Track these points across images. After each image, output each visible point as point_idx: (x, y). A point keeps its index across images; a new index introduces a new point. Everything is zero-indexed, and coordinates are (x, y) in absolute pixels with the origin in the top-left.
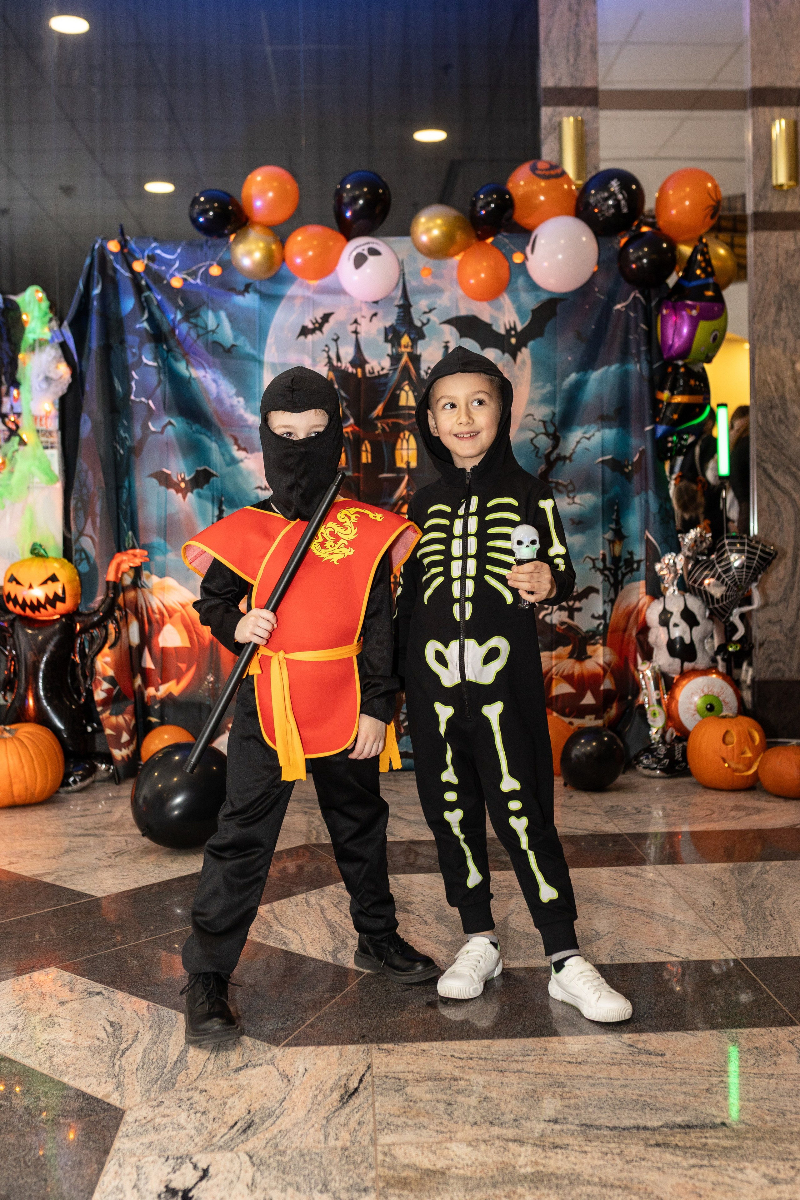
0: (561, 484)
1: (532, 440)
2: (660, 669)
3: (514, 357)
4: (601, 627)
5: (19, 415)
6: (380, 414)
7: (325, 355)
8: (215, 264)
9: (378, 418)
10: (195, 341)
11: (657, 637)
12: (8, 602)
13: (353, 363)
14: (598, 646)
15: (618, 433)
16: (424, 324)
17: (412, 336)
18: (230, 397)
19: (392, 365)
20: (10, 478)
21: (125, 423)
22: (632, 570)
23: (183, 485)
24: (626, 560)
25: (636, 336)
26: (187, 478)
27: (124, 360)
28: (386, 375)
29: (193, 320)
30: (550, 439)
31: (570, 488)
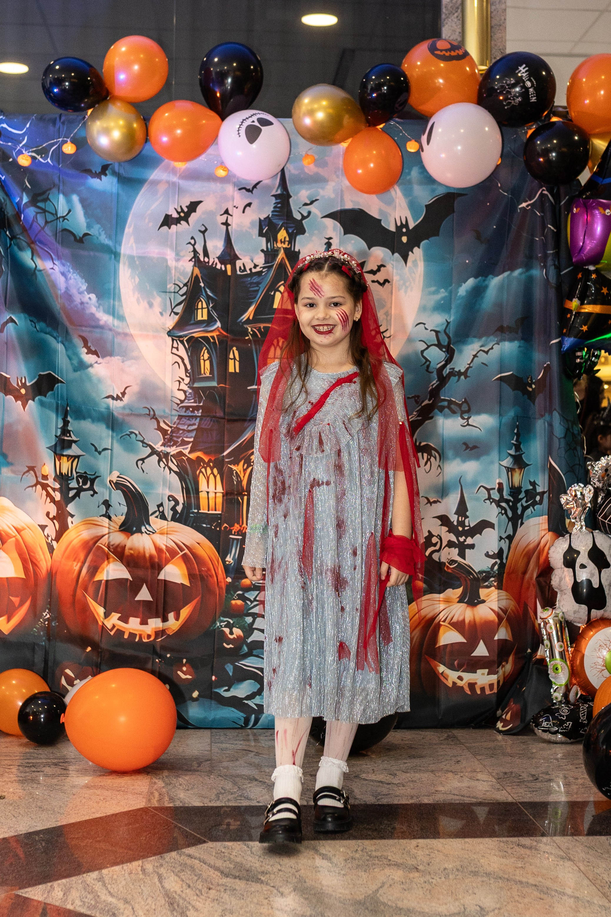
0: (455, 403)
1: (422, 352)
2: (562, 618)
3: (406, 257)
4: (496, 568)
6: (251, 318)
7: (191, 248)
8: (69, 140)
9: (248, 321)
10: (43, 228)
11: (561, 580)
13: (222, 259)
14: (493, 588)
15: (519, 347)
17: (291, 230)
18: (81, 293)
19: (266, 262)
22: (534, 504)
23: (23, 391)
24: (527, 492)
25: (544, 238)
26: (28, 384)
28: (259, 273)
29: (40, 204)
30: (444, 352)
31: (465, 407)
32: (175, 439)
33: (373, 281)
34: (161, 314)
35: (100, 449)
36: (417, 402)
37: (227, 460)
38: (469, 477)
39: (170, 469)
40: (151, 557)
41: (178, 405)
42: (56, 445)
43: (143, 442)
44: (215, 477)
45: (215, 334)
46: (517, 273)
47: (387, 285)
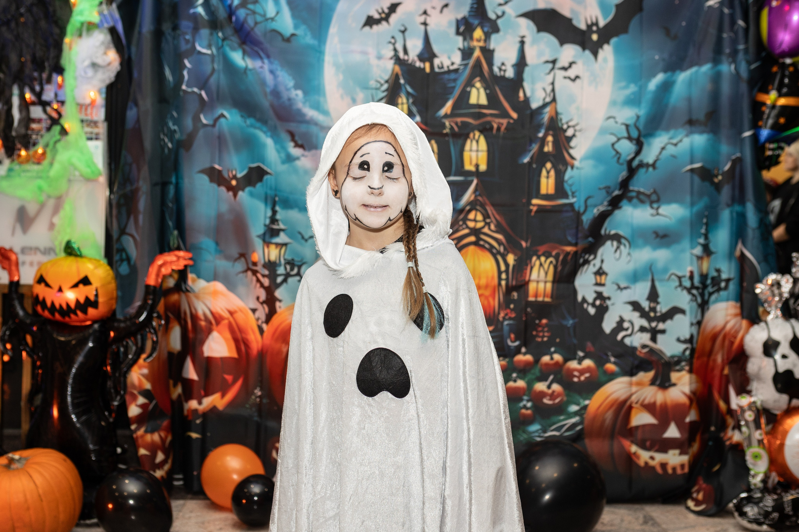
0: (643, 194)
1: (613, 145)
3: (595, 54)
4: (687, 352)
5: (62, 103)
6: (449, 112)
7: (391, 47)
9: (446, 116)
10: (252, 29)
11: (758, 368)
12: (37, 305)
13: (421, 58)
14: (684, 372)
15: (709, 140)
16: (498, 17)
17: (486, 29)
19: (463, 59)
20: (48, 171)
21: (175, 114)
22: (719, 290)
23: (234, 183)
24: (713, 278)
25: (732, 34)
26: (239, 175)
27: (176, 48)
28: (456, 71)
29: (250, 6)
30: (634, 144)
31: (654, 197)
33: (565, 78)
35: (306, 237)
36: (607, 192)
38: (660, 265)
42: (264, 234)
46: (706, 68)
47: (578, 81)
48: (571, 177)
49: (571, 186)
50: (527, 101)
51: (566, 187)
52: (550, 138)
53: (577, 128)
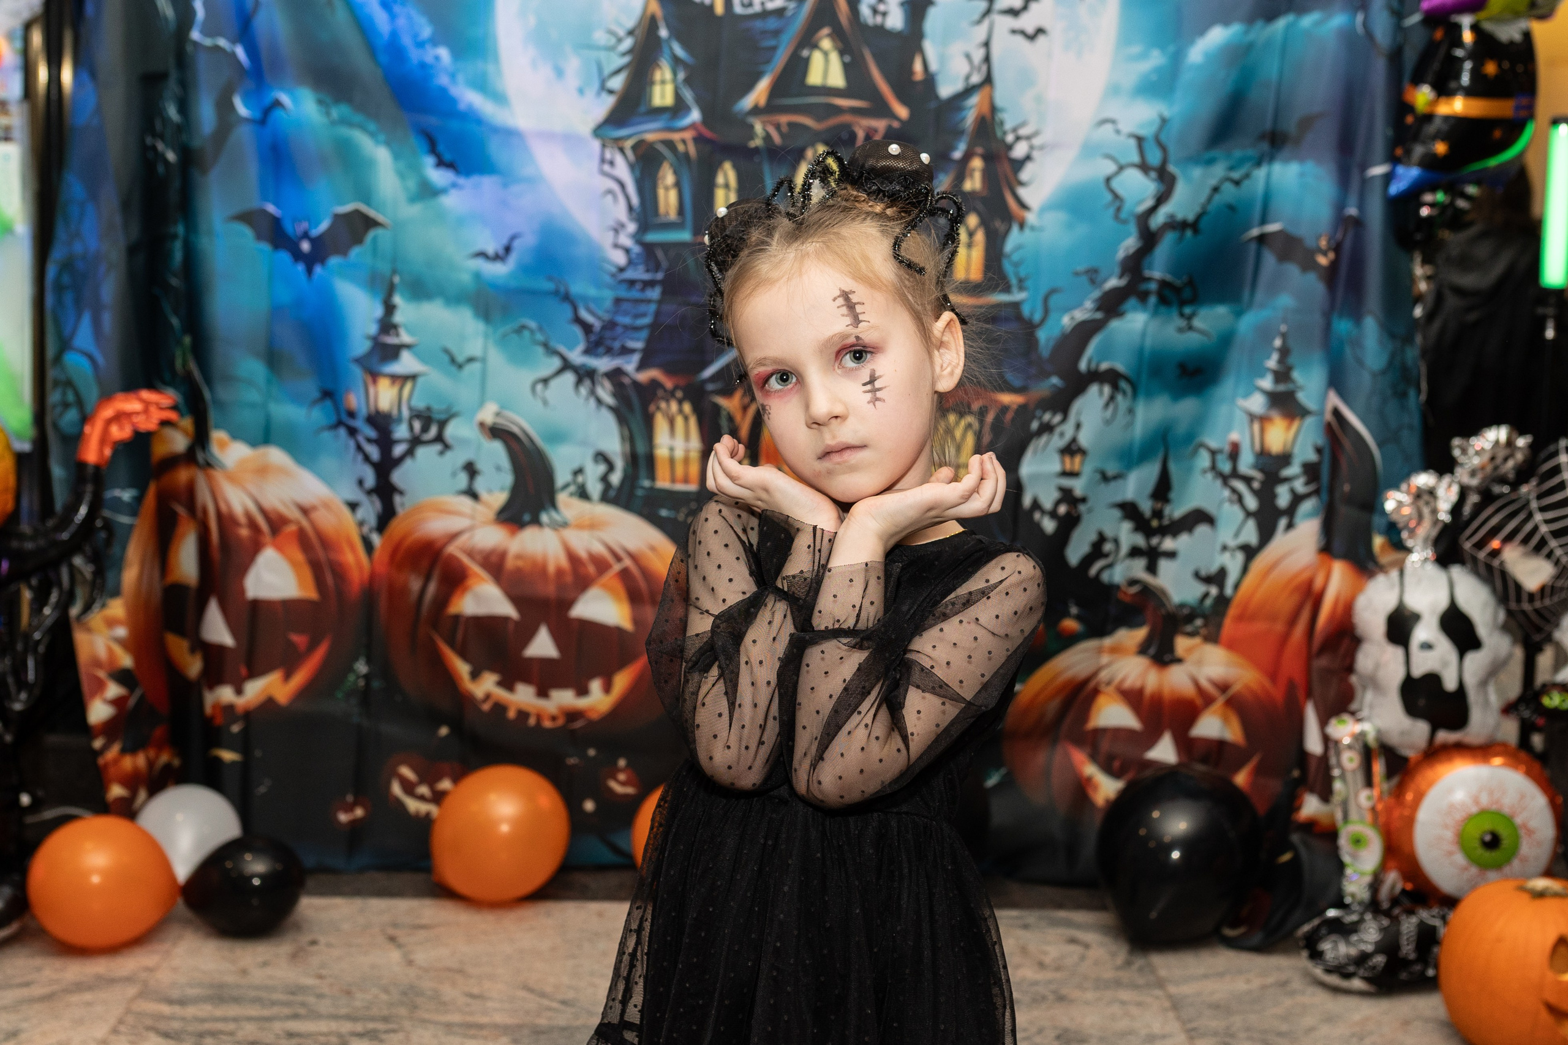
0: (1169, 285)
1: (1108, 180)
4: (1211, 602)
6: (762, 102)
9: (756, 111)
14: (1202, 641)
18: (420, 45)
23: (306, 245)
26: (316, 231)
28: (780, 12)
30: (1154, 180)
31: (1187, 293)
32: (608, 342)
33: (1014, 32)
34: (581, 91)
35: (460, 360)
36: (1093, 282)
37: (710, 387)
39: (599, 402)
40: (560, 572)
41: (613, 275)
42: (368, 356)
43: (546, 345)
44: (686, 418)
45: (688, 135)
47: (1041, 39)
48: (1019, 247)
49: (1017, 265)
50: (930, 80)
51: (1008, 267)
52: (977, 163)
53: (1036, 141)
